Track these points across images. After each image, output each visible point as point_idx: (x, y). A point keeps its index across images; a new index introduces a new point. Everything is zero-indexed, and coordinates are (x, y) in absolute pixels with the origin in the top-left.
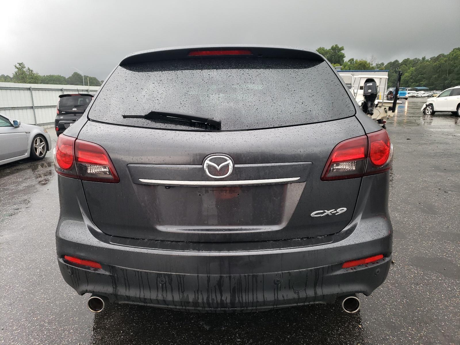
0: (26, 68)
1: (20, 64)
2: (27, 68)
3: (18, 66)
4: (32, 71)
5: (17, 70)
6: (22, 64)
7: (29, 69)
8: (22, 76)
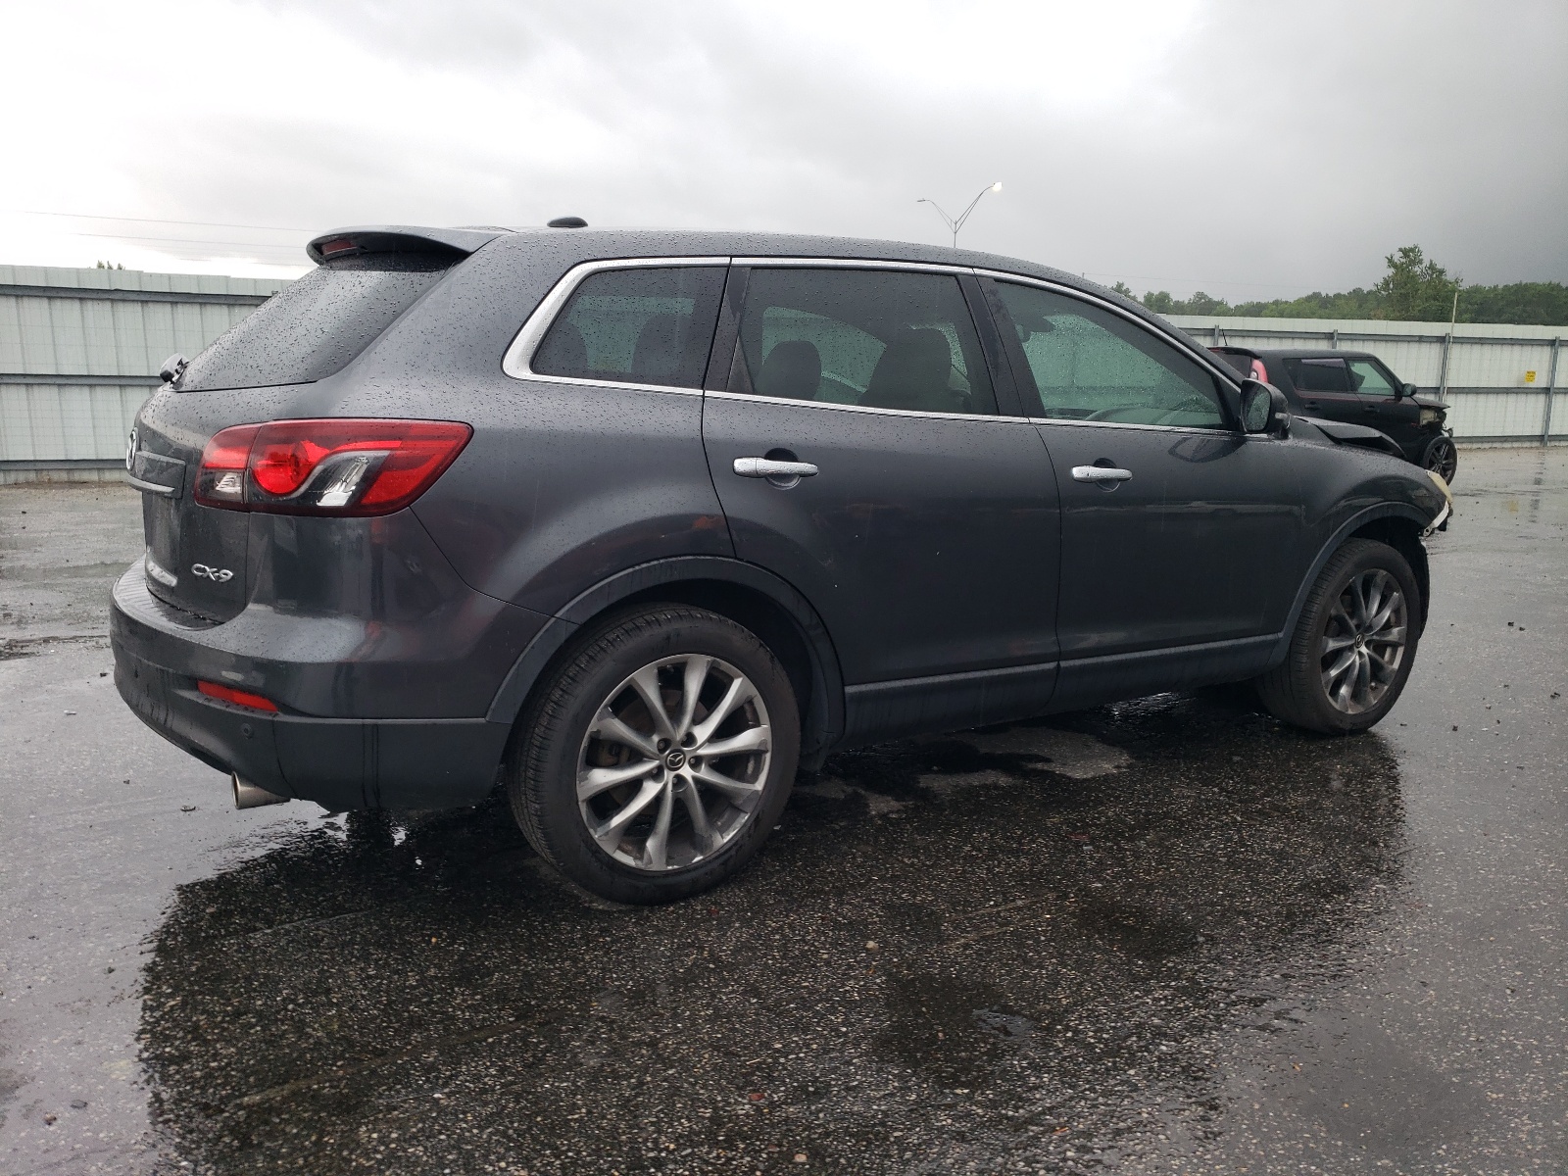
0: (1424, 265)
1: (1406, 252)
2: (1426, 263)
3: (1398, 257)
4: (1442, 272)
5: (1391, 271)
6: (1412, 250)
7: (1432, 267)
8: (1403, 291)
